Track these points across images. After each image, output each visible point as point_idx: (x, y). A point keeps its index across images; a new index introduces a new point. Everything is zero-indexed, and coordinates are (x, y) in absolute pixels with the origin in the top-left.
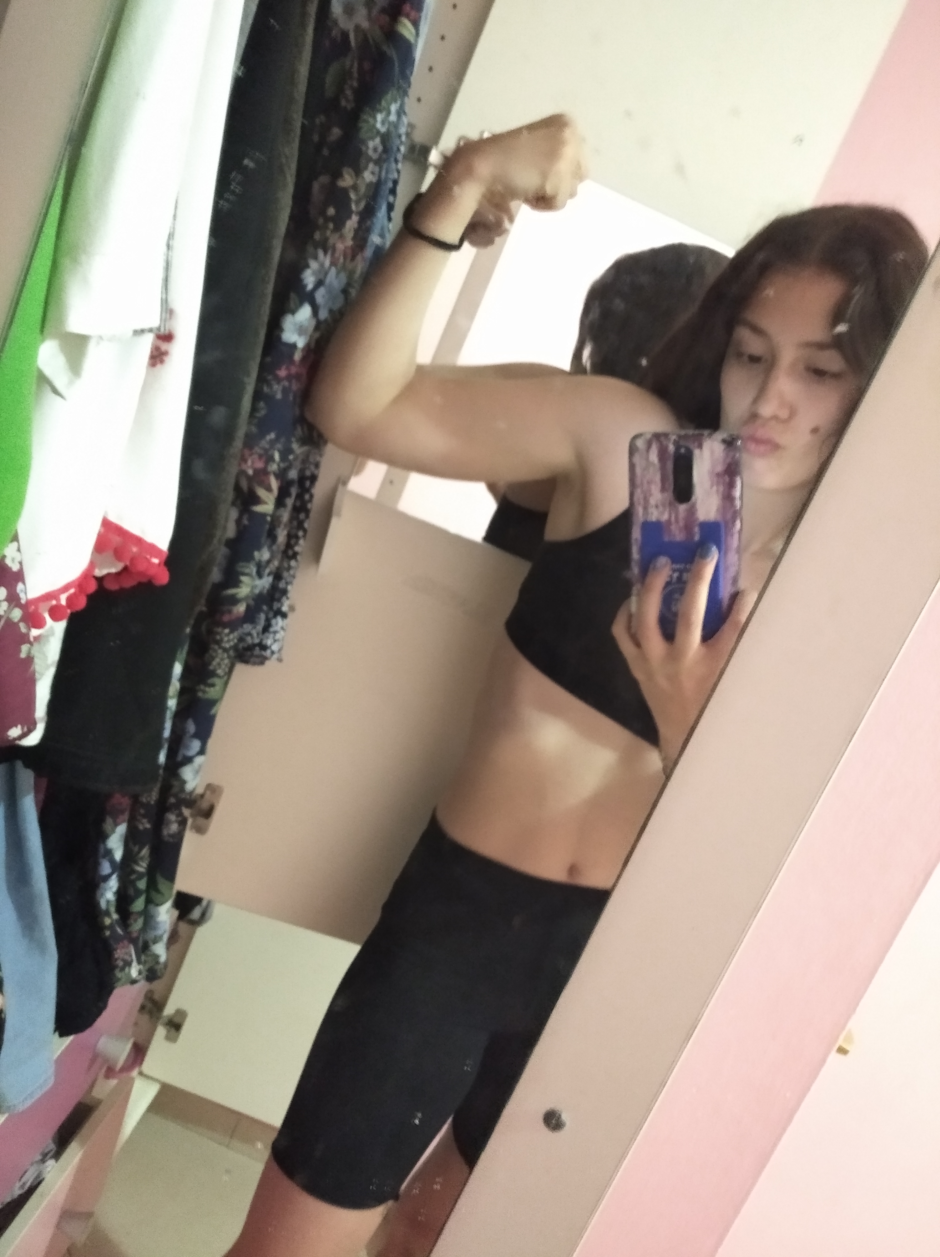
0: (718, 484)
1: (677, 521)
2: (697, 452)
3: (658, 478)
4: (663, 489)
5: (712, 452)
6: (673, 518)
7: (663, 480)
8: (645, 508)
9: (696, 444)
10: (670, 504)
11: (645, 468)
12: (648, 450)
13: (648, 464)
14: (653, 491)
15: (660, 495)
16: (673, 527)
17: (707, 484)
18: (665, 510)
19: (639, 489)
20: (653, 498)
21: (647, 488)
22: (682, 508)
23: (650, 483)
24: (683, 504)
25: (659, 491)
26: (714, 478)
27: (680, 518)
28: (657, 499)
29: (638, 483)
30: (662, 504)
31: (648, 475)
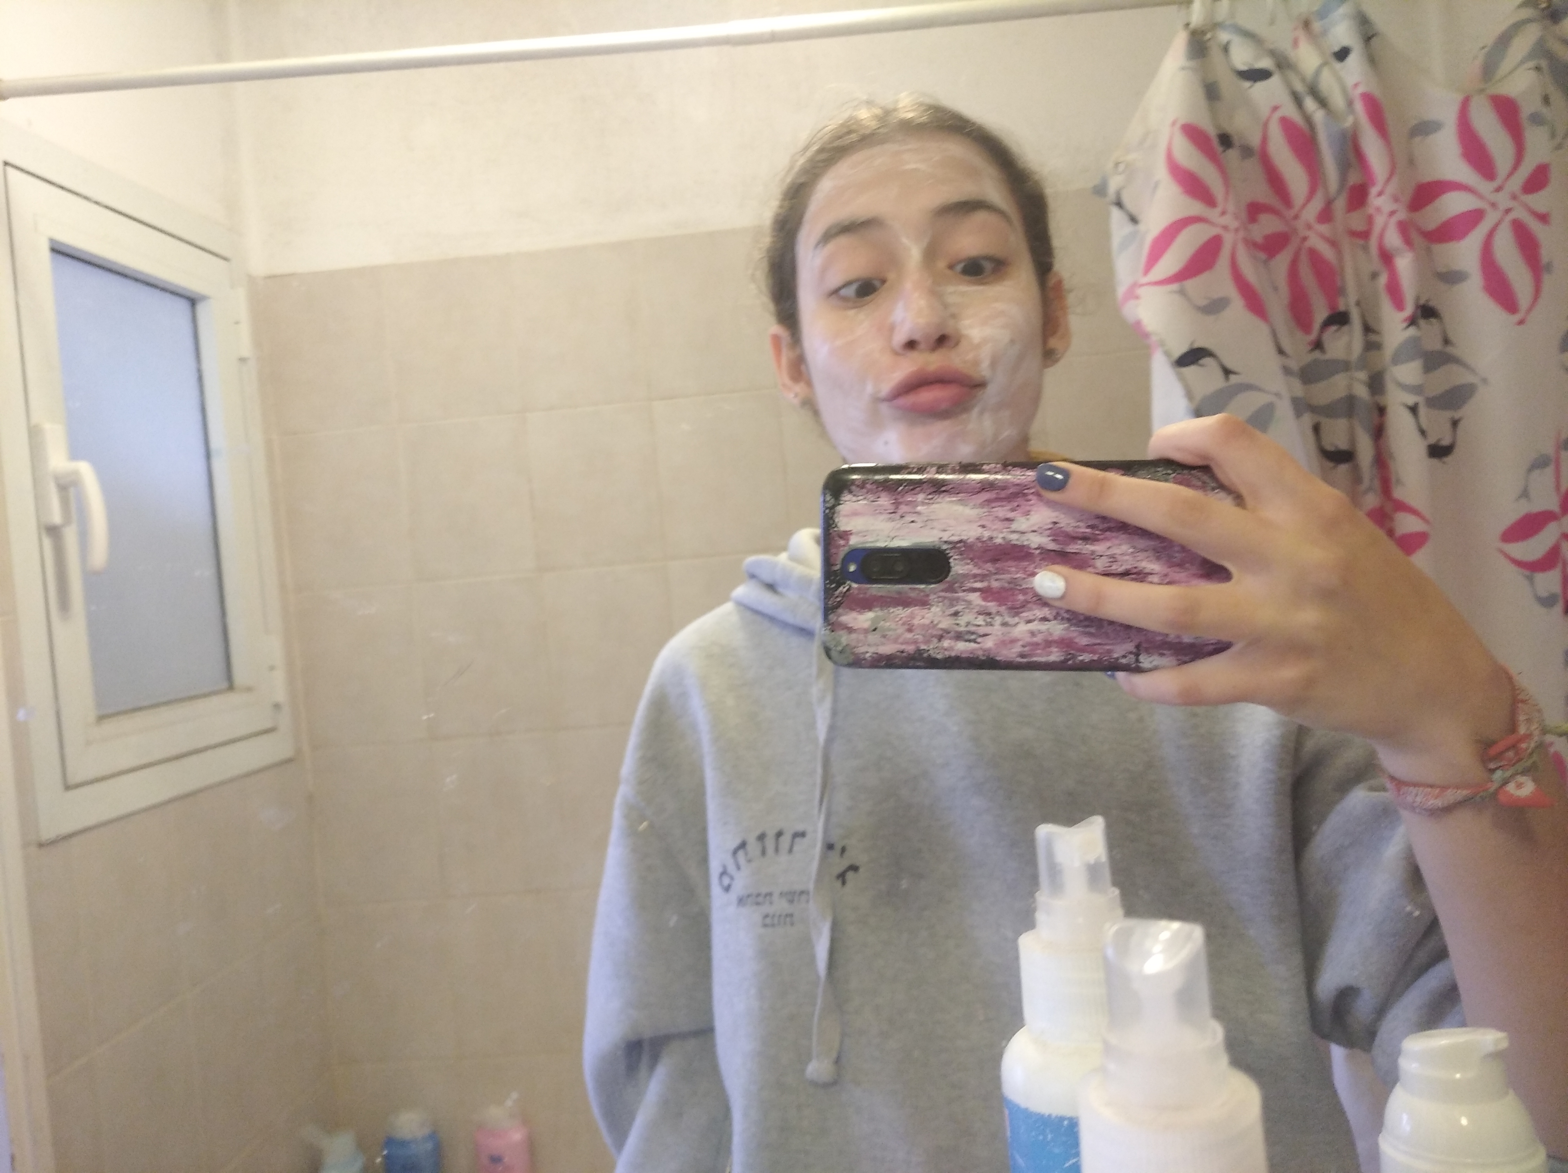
0: (913, 504)
1: (983, 577)
2: (854, 541)
3: (901, 613)
4: (924, 603)
5: (855, 514)
6: (978, 585)
7: (905, 602)
8: (959, 637)
9: (842, 542)
10: (951, 589)
11: (884, 636)
12: (850, 630)
13: (875, 630)
14: (926, 621)
15: (933, 609)
16: (995, 584)
17: (913, 522)
18: (966, 601)
19: (923, 647)
20: (939, 622)
21: (923, 632)
22: (959, 567)
23: (913, 626)
24: (952, 565)
25: (926, 611)
26: (903, 508)
27: (976, 571)
28: (940, 613)
29: (910, 649)
30: (952, 606)
31: (895, 630)
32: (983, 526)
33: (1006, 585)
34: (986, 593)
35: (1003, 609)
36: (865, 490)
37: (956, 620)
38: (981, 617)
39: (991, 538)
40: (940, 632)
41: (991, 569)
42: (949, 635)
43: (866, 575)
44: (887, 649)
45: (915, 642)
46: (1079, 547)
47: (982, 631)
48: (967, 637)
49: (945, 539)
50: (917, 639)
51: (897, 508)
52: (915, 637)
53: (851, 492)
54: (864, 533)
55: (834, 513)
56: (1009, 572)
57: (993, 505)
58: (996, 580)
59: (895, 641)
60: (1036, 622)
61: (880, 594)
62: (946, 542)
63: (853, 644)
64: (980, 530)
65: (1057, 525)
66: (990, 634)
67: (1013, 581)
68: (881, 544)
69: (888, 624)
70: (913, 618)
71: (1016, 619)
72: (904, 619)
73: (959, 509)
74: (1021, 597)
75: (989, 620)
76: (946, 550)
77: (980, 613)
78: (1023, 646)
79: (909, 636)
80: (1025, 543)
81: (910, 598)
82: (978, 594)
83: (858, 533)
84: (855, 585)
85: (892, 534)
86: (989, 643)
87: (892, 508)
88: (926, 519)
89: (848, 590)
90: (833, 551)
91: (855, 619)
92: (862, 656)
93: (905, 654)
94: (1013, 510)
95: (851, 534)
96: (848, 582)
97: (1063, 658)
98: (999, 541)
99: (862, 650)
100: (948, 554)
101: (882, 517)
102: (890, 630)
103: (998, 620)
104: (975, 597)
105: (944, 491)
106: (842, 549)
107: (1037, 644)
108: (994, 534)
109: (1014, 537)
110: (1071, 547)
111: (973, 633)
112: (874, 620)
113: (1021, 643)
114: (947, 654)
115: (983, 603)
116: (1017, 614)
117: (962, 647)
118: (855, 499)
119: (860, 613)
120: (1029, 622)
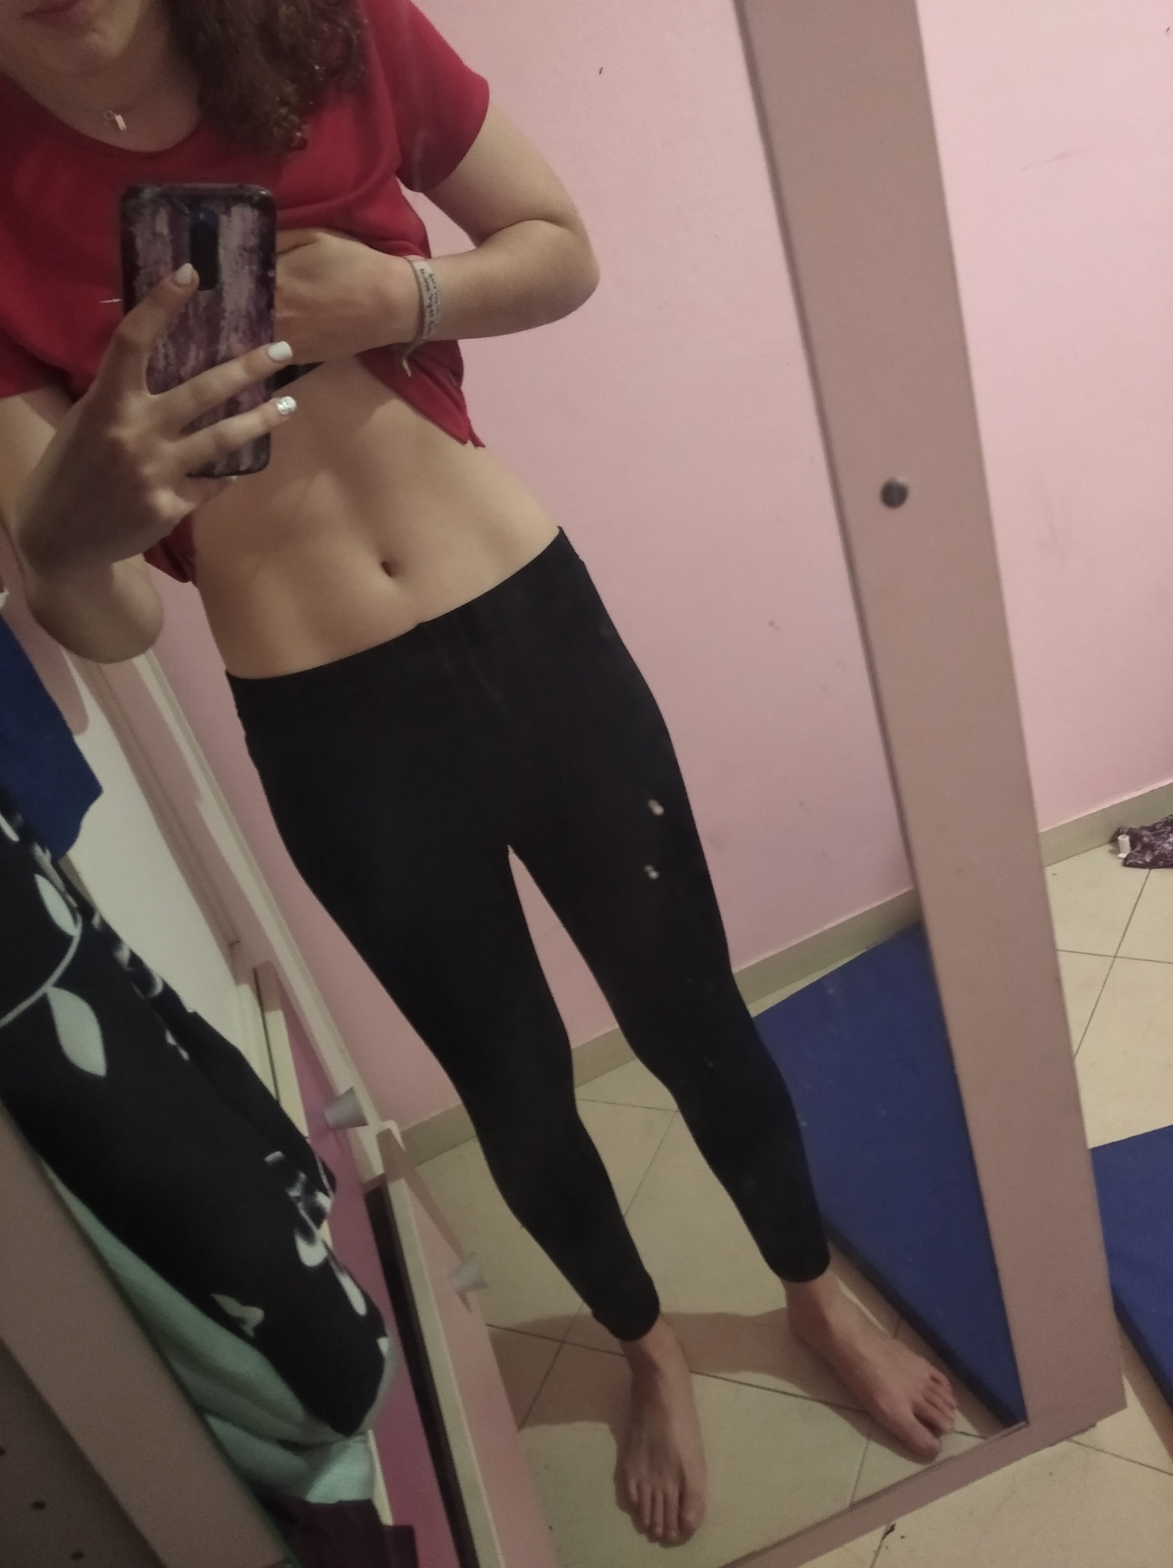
0: (250, 262)
1: (196, 313)
2: (223, 218)
3: (168, 255)
5: (243, 219)
9: (223, 210)
12: (154, 216)
13: (153, 235)
16: (191, 322)
17: (237, 263)
19: (142, 272)
21: (153, 273)
22: (203, 297)
23: (158, 264)
26: (246, 255)
27: (201, 309)
29: (140, 262)
32: (232, 313)
33: (190, 329)
36: (260, 226)
39: (224, 318)
41: (202, 318)
43: (196, 228)
44: (139, 244)
45: (146, 266)
49: (224, 286)
51: (247, 251)
53: (261, 215)
54: (230, 226)
55: (244, 202)
56: (200, 331)
57: (248, 318)
58: (194, 323)
59: (147, 251)
60: (163, 351)
62: (222, 287)
63: (142, 217)
64: (230, 310)
67: (193, 334)
68: (221, 241)
69: (159, 246)
70: (165, 266)
72: (163, 258)
73: (245, 295)
74: (182, 341)
79: (150, 261)
80: (220, 341)
83: (229, 222)
84: (189, 219)
85: (228, 249)
87: (247, 247)
88: (239, 272)
89: (185, 214)
90: (215, 202)
91: (163, 219)
92: (132, 224)
93: (134, 257)
94: (244, 331)
95: (229, 217)
96: (191, 214)
98: (222, 323)
99: (138, 225)
100: (214, 290)
101: (241, 240)
102: (154, 247)
106: (217, 209)
108: (227, 320)
109: (224, 334)
112: (162, 234)
114: (136, 289)
118: (255, 219)
119: (167, 223)
120: (164, 346)
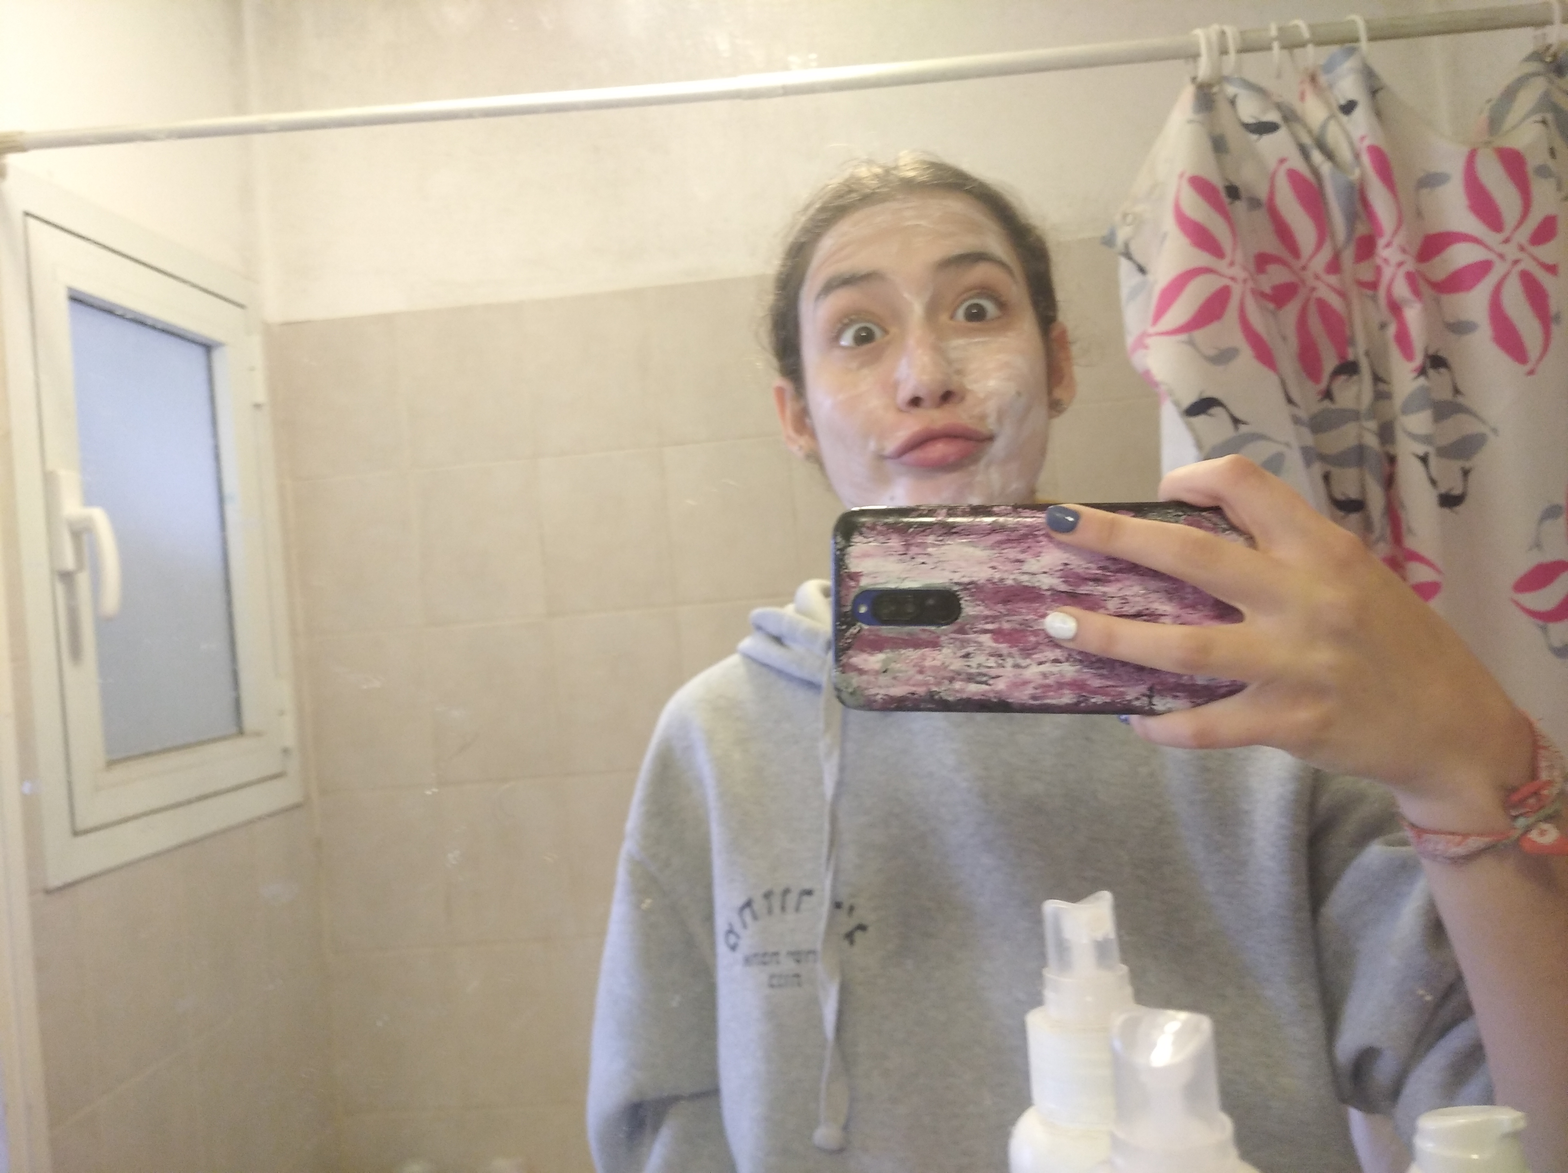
0: (923, 545)
1: (993, 619)
2: (865, 582)
3: (912, 654)
4: (934, 644)
5: (866, 555)
6: (990, 627)
7: (916, 644)
8: (970, 678)
9: (852, 583)
10: (962, 631)
11: (895, 678)
12: (861, 672)
13: (885, 672)
14: (937, 663)
15: (945, 651)
16: (1006, 626)
17: (923, 563)
18: (976, 642)
19: (935, 689)
20: (951, 663)
21: (933, 674)
22: (969, 608)
23: (923, 668)
24: (963, 606)
25: (937, 652)
26: (914, 550)
27: (987, 612)
28: (951, 655)
29: (921, 691)
30: (963, 647)
31: (906, 671)
32: (993, 568)
33: (1018, 627)
34: (998, 634)
35: (1014, 650)
36: (875, 532)
37: (967, 661)
38: (992, 658)
39: (1002, 580)
40: (951, 674)
41: (1002, 611)
42: (960, 677)
43: (877, 617)
44: (898, 691)
45: (926, 684)
46: (1090, 588)
47: (993, 672)
48: (978, 679)
49: (956, 581)
50: (929, 680)
51: (907, 550)
52: (926, 679)
53: (861, 534)
54: (873, 574)
55: (844, 555)
56: (1020, 614)
57: (1004, 546)
58: (1008, 621)
59: (907, 682)
60: (1047, 664)
61: (891, 635)
62: (957, 584)
63: (864, 685)
64: (991, 571)
65: (1068, 566)
66: (1001, 676)
67: (1025, 623)
68: (892, 586)
69: (899, 665)
70: (925, 659)
71: (1028, 661)
72: (916, 661)
73: (970, 550)
74: (1032, 639)
75: (1001, 662)
76: (956, 591)
77: (992, 655)
78: (1036, 688)
79: (920, 677)
80: (1037, 584)
81: (921, 639)
82: (988, 636)
83: (868, 575)
84: (866, 627)
85: (904, 576)
86: (1000, 685)
87: (902, 550)
88: (936, 560)
89: (859, 631)
90: (843, 593)
91: (866, 660)
92: (873, 698)
93: (916, 696)
94: (1023, 552)
95: (862, 575)
96: (859, 624)
97: (1075, 700)
98: (1010, 582)
99: (873, 691)
100: (958, 595)
101: (892, 559)
102: (901, 672)
103: (1010, 662)
104: (986, 639)
105: (955, 533)
106: (854, 590)
107: (1049, 686)
108: (1005, 576)
109: (1024, 578)
110: (1082, 588)
111: (985, 675)
112: (885, 662)
113: (1032, 685)
114: (959, 696)
115: (994, 645)
116: (1028, 656)
117: (973, 689)
118: (865, 540)
119: (872, 654)
120: (1040, 663)
